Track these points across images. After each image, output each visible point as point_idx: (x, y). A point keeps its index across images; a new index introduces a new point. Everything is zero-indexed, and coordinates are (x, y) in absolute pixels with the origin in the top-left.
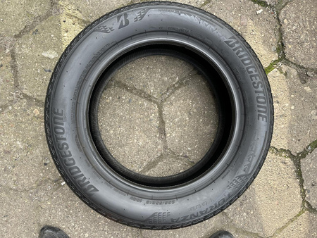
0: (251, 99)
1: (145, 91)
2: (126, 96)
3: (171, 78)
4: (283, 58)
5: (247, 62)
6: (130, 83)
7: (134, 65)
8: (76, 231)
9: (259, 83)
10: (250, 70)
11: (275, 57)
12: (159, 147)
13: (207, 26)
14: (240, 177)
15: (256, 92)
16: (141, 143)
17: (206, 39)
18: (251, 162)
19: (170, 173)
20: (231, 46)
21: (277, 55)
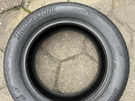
0: (46, 18)
1: (56, 71)
2: (61, 80)
3: (46, 60)
4: (21, 6)
5: (26, 25)
6: (54, 80)
7: (44, 80)
8: (133, 87)
9: (36, 16)
10: (30, 22)
11: (22, 10)
12: (82, 57)
13: (12, 52)
14: (89, 14)
15: (41, 16)
16: (83, 66)
17: (20, 50)
18: (80, 10)
19: (94, 48)
20: (20, 36)
21: (20, 9)
